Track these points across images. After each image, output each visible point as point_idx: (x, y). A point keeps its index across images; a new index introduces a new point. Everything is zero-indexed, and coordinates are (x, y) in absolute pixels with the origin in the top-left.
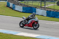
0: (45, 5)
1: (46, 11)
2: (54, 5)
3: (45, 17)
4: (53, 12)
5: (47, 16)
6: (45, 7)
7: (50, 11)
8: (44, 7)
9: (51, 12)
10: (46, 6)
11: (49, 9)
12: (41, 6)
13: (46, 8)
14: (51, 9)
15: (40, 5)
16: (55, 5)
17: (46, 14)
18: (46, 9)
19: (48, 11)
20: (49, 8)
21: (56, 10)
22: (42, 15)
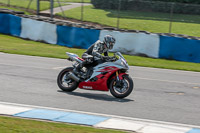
0: (52, 8)
1: (54, 27)
2: (82, 7)
3: (52, 47)
4: (79, 29)
5: (58, 43)
6: (52, 11)
7: (70, 27)
8: (48, 12)
9: (73, 31)
10: (56, 11)
11: (64, 18)
12: (39, 10)
13: (57, 16)
14: (71, 19)
15: (34, 6)
16: (85, 5)
17: (55, 36)
18: (55, 20)
19: (61, 25)
20: (67, 15)
21: (89, 22)
22: (41, 39)
